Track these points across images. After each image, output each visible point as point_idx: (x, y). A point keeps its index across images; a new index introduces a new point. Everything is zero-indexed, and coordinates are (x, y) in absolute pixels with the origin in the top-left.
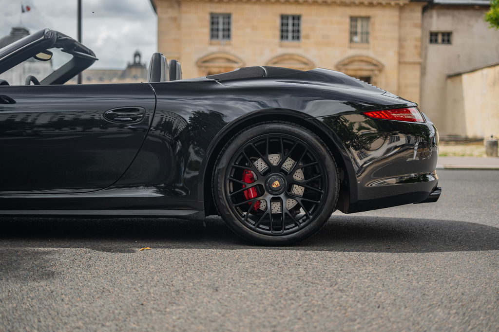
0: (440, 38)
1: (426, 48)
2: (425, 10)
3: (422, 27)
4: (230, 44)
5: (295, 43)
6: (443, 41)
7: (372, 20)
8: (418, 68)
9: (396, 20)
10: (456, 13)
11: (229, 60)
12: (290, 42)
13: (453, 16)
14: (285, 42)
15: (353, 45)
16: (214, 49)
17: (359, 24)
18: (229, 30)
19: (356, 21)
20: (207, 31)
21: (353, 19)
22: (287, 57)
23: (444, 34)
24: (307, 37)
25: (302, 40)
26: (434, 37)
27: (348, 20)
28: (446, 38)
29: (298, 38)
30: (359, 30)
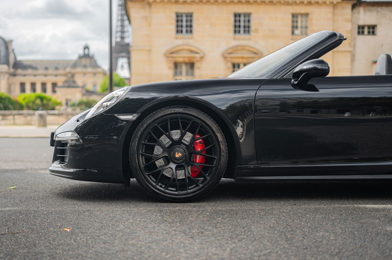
0: (366, 30)
1: (355, 39)
2: (354, 7)
3: (351, 21)
4: (192, 38)
5: (246, 36)
6: (369, 32)
7: (310, 16)
8: (349, 55)
9: (330, 16)
10: (380, 9)
11: (192, 52)
12: (242, 35)
13: (377, 12)
14: (238, 36)
15: (294, 37)
16: (179, 42)
17: (299, 19)
18: (191, 26)
19: (297, 17)
20: (173, 27)
21: (294, 16)
22: (240, 48)
23: (369, 27)
24: (256, 31)
25: (252, 33)
26: (361, 30)
27: (290, 17)
28: (371, 30)
29: (249, 32)
30: (299, 24)
